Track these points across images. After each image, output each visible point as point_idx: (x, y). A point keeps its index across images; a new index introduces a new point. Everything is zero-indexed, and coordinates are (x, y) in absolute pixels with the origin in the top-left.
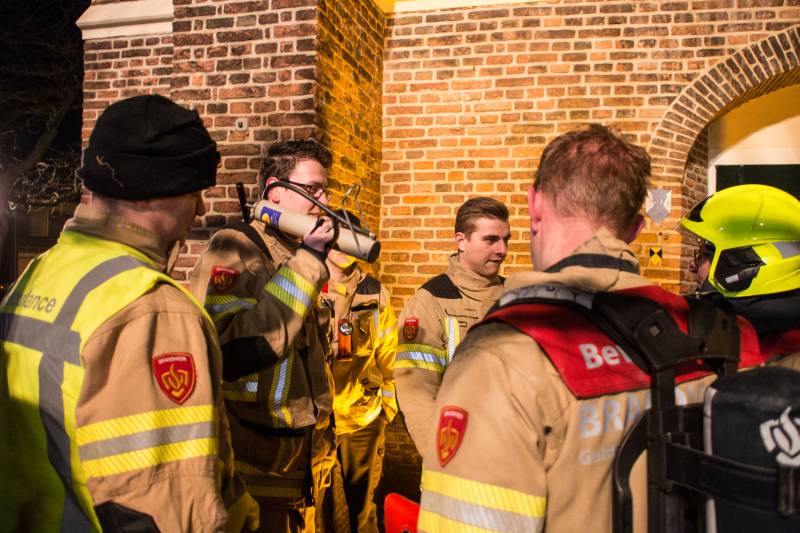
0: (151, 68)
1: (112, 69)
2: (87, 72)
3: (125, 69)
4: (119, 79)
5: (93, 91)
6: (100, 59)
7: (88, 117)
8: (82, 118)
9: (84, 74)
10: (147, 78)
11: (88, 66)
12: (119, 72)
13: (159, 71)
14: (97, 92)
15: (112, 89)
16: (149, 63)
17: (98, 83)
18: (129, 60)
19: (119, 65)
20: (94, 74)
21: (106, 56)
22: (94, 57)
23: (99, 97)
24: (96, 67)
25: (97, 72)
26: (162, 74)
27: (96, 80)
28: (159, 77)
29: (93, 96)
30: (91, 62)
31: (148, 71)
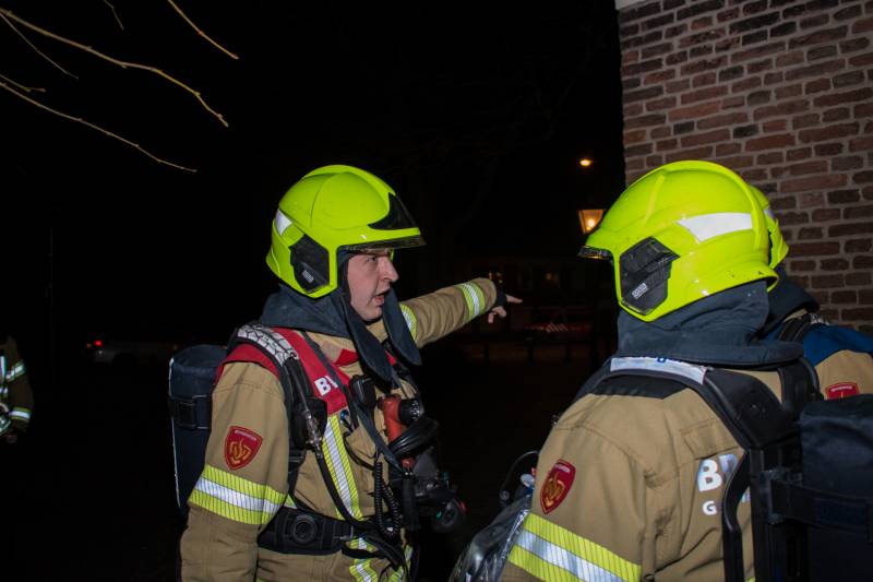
0: (726, 24)
1: (664, 41)
2: (625, 52)
3: (684, 35)
4: (676, 50)
5: (636, 76)
6: (643, 29)
7: (632, 113)
8: (622, 117)
9: (620, 56)
10: (721, 40)
11: (627, 44)
12: (675, 41)
13: (742, 26)
14: (643, 76)
15: (665, 68)
16: (722, 18)
17: (644, 64)
18: (689, 21)
19: (675, 32)
20: (637, 53)
21: (651, 24)
22: (635, 29)
23: (645, 83)
24: (639, 42)
25: (640, 49)
26: (747, 28)
27: (640, 61)
28: (741, 35)
29: (636, 83)
30: (630, 37)
31: (722, 31)
